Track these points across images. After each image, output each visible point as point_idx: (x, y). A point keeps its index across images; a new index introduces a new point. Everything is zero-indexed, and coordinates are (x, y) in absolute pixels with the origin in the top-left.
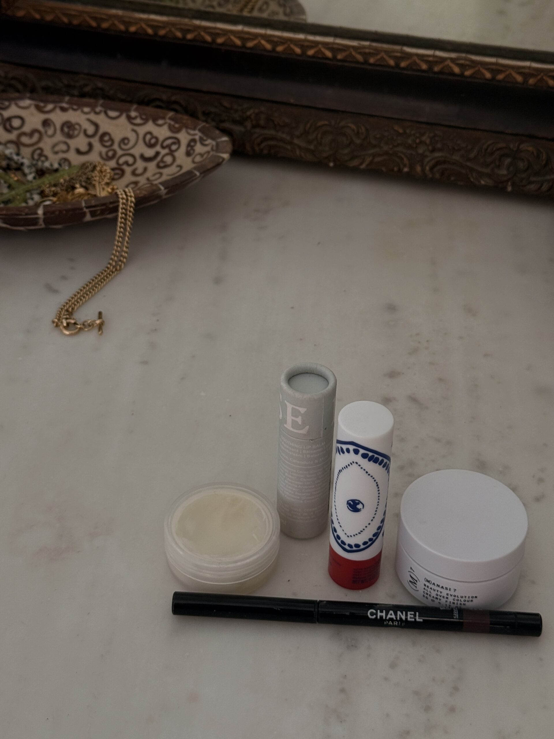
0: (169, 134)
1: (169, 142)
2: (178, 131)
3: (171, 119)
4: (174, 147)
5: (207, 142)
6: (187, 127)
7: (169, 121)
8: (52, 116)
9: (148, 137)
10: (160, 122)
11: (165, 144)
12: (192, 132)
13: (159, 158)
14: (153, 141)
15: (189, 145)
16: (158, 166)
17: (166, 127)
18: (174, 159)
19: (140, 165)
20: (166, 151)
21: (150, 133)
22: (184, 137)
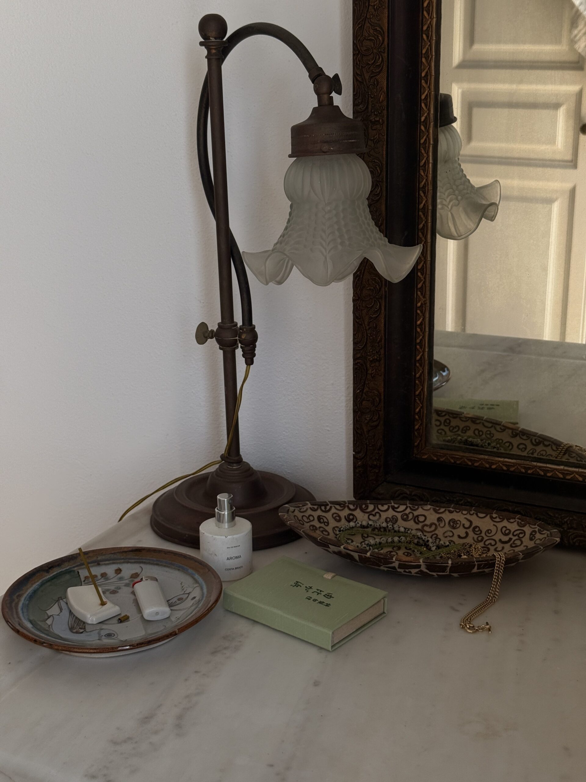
0: (518, 528)
1: (518, 532)
2: (524, 526)
3: (518, 519)
4: (521, 536)
5: (544, 532)
6: (529, 524)
7: (517, 520)
8: (443, 515)
9: (504, 529)
10: (512, 520)
11: (515, 534)
12: (533, 527)
13: (512, 542)
14: (507, 532)
15: (531, 534)
16: (511, 546)
17: (515, 523)
18: (522, 542)
19: (499, 546)
20: (517, 537)
21: (506, 527)
22: (528, 530)
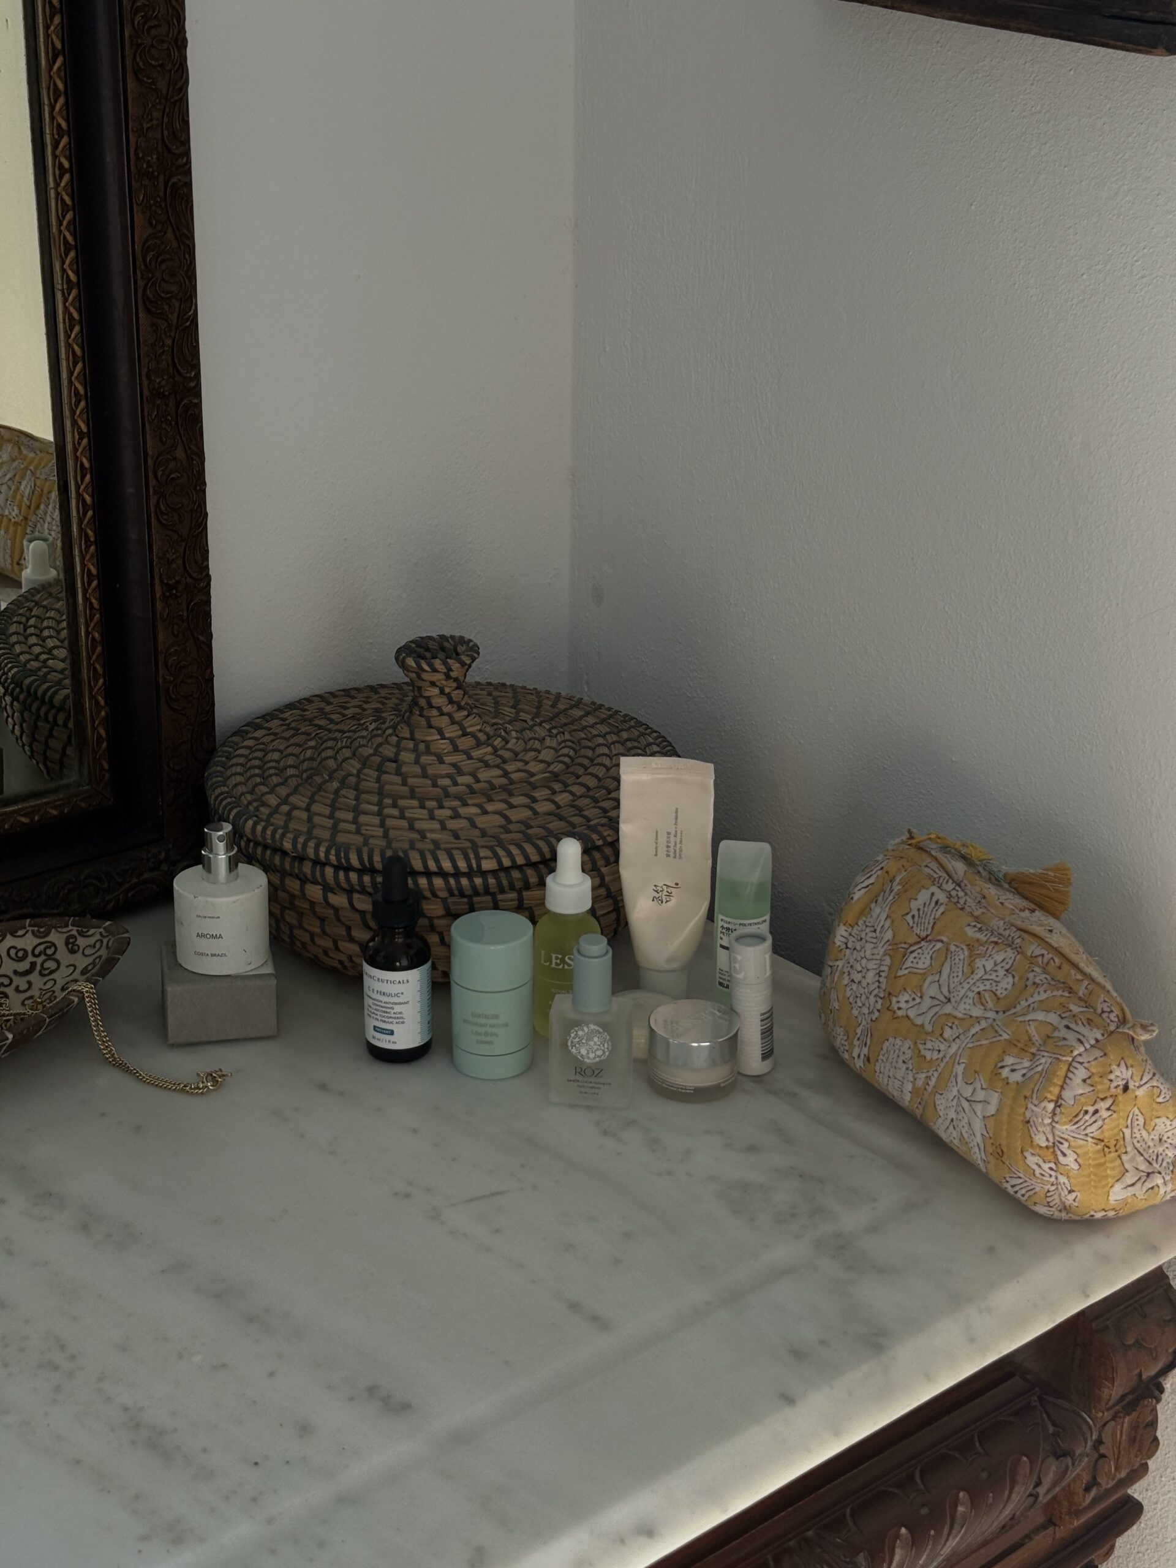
1: (42, 947)
2: (47, 934)
3: (30, 926)
4: (50, 952)
6: (55, 928)
7: (31, 929)
9: (13, 952)
10: (20, 933)
11: (37, 952)
13: (38, 967)
14: (20, 954)
16: (41, 974)
18: (58, 963)
20: (43, 957)
